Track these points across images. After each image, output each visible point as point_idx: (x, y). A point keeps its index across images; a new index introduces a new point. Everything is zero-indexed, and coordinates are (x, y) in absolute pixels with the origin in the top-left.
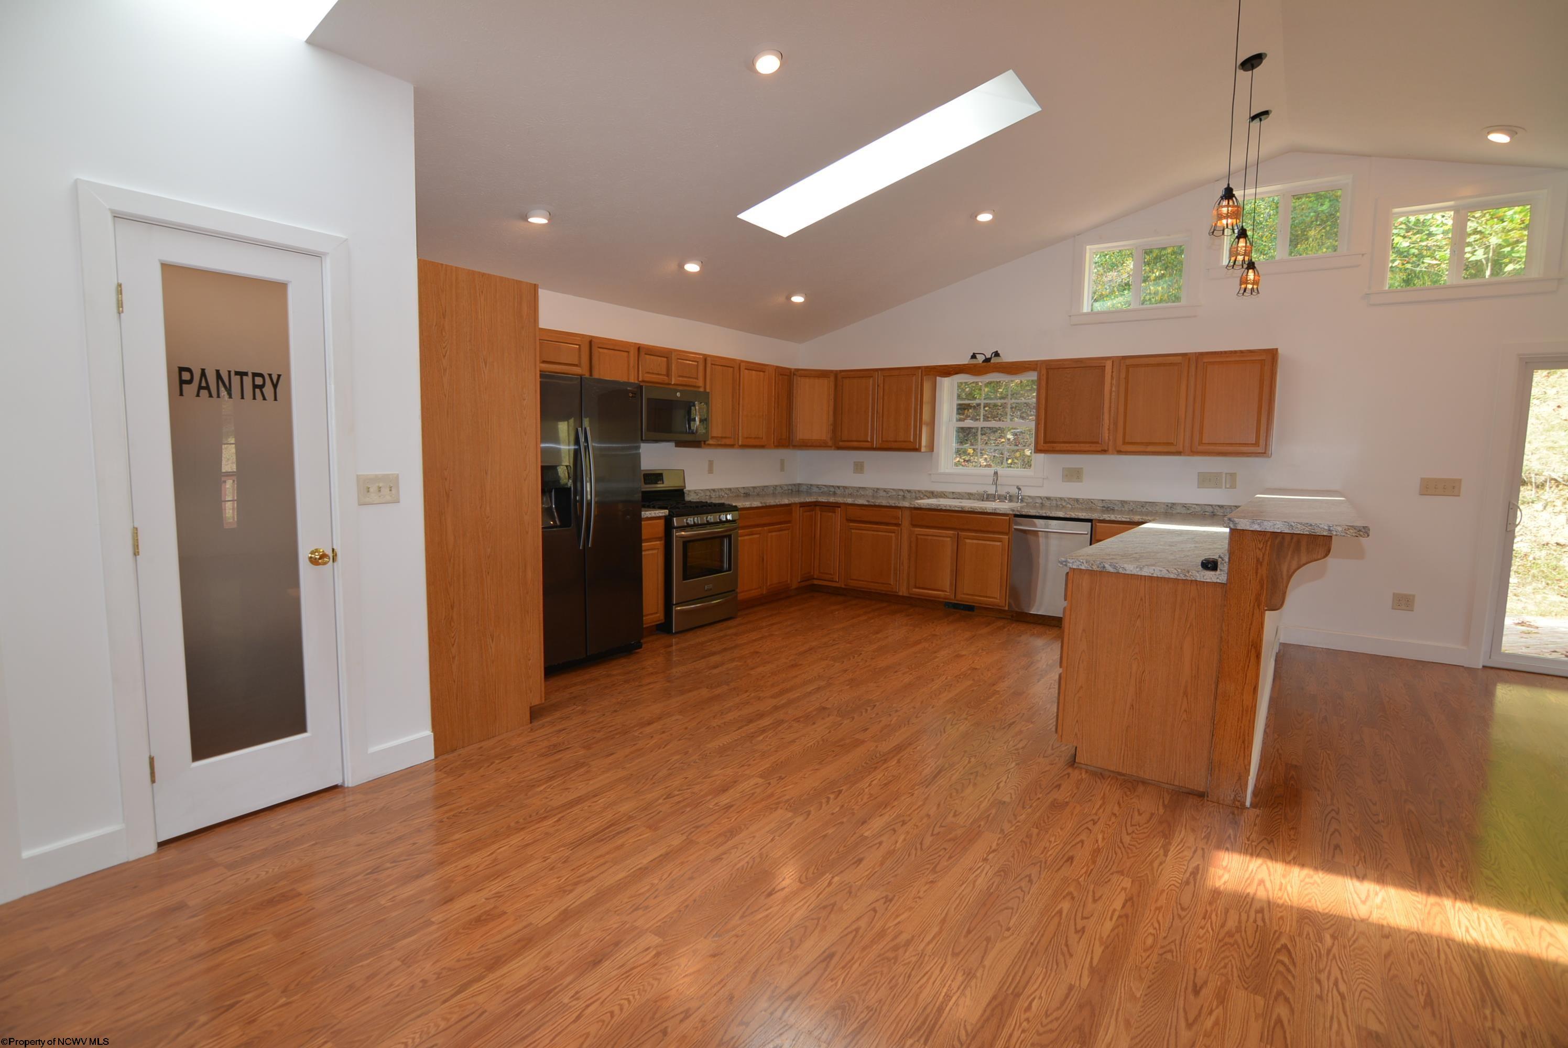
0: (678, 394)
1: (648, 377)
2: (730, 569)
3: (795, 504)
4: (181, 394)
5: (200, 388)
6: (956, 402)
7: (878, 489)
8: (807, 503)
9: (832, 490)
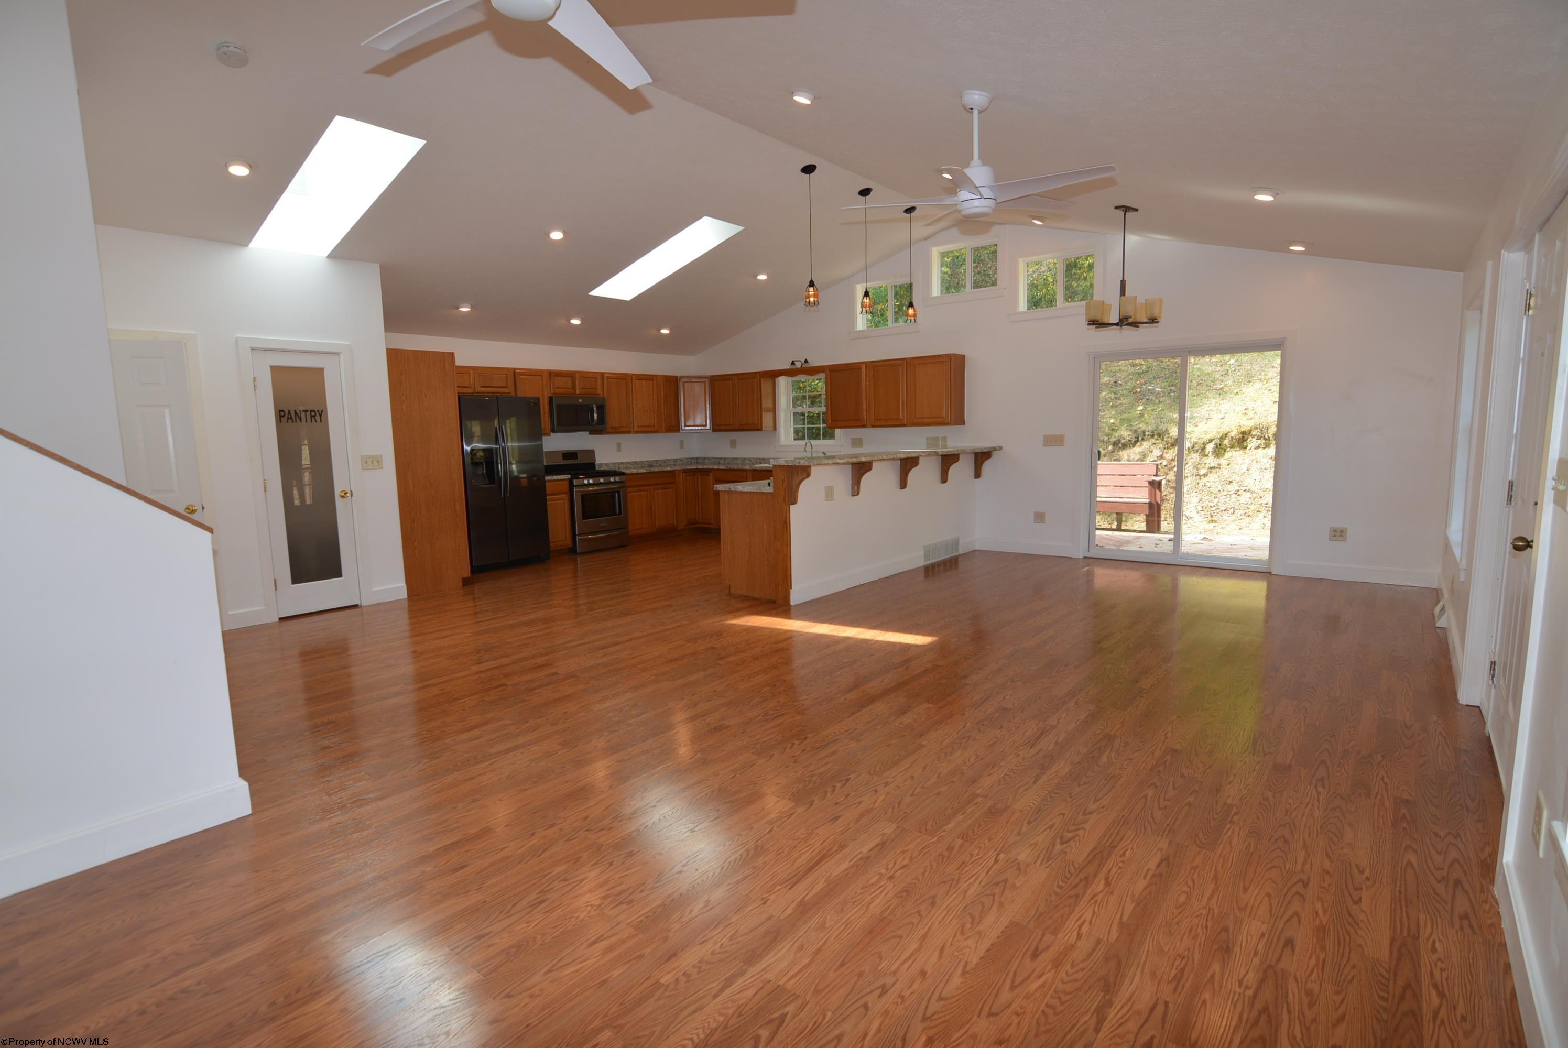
0: (580, 400)
1: (557, 391)
2: (620, 513)
3: (677, 470)
4: (281, 422)
5: (288, 418)
6: (792, 394)
7: (745, 459)
8: (687, 469)
9: (717, 461)
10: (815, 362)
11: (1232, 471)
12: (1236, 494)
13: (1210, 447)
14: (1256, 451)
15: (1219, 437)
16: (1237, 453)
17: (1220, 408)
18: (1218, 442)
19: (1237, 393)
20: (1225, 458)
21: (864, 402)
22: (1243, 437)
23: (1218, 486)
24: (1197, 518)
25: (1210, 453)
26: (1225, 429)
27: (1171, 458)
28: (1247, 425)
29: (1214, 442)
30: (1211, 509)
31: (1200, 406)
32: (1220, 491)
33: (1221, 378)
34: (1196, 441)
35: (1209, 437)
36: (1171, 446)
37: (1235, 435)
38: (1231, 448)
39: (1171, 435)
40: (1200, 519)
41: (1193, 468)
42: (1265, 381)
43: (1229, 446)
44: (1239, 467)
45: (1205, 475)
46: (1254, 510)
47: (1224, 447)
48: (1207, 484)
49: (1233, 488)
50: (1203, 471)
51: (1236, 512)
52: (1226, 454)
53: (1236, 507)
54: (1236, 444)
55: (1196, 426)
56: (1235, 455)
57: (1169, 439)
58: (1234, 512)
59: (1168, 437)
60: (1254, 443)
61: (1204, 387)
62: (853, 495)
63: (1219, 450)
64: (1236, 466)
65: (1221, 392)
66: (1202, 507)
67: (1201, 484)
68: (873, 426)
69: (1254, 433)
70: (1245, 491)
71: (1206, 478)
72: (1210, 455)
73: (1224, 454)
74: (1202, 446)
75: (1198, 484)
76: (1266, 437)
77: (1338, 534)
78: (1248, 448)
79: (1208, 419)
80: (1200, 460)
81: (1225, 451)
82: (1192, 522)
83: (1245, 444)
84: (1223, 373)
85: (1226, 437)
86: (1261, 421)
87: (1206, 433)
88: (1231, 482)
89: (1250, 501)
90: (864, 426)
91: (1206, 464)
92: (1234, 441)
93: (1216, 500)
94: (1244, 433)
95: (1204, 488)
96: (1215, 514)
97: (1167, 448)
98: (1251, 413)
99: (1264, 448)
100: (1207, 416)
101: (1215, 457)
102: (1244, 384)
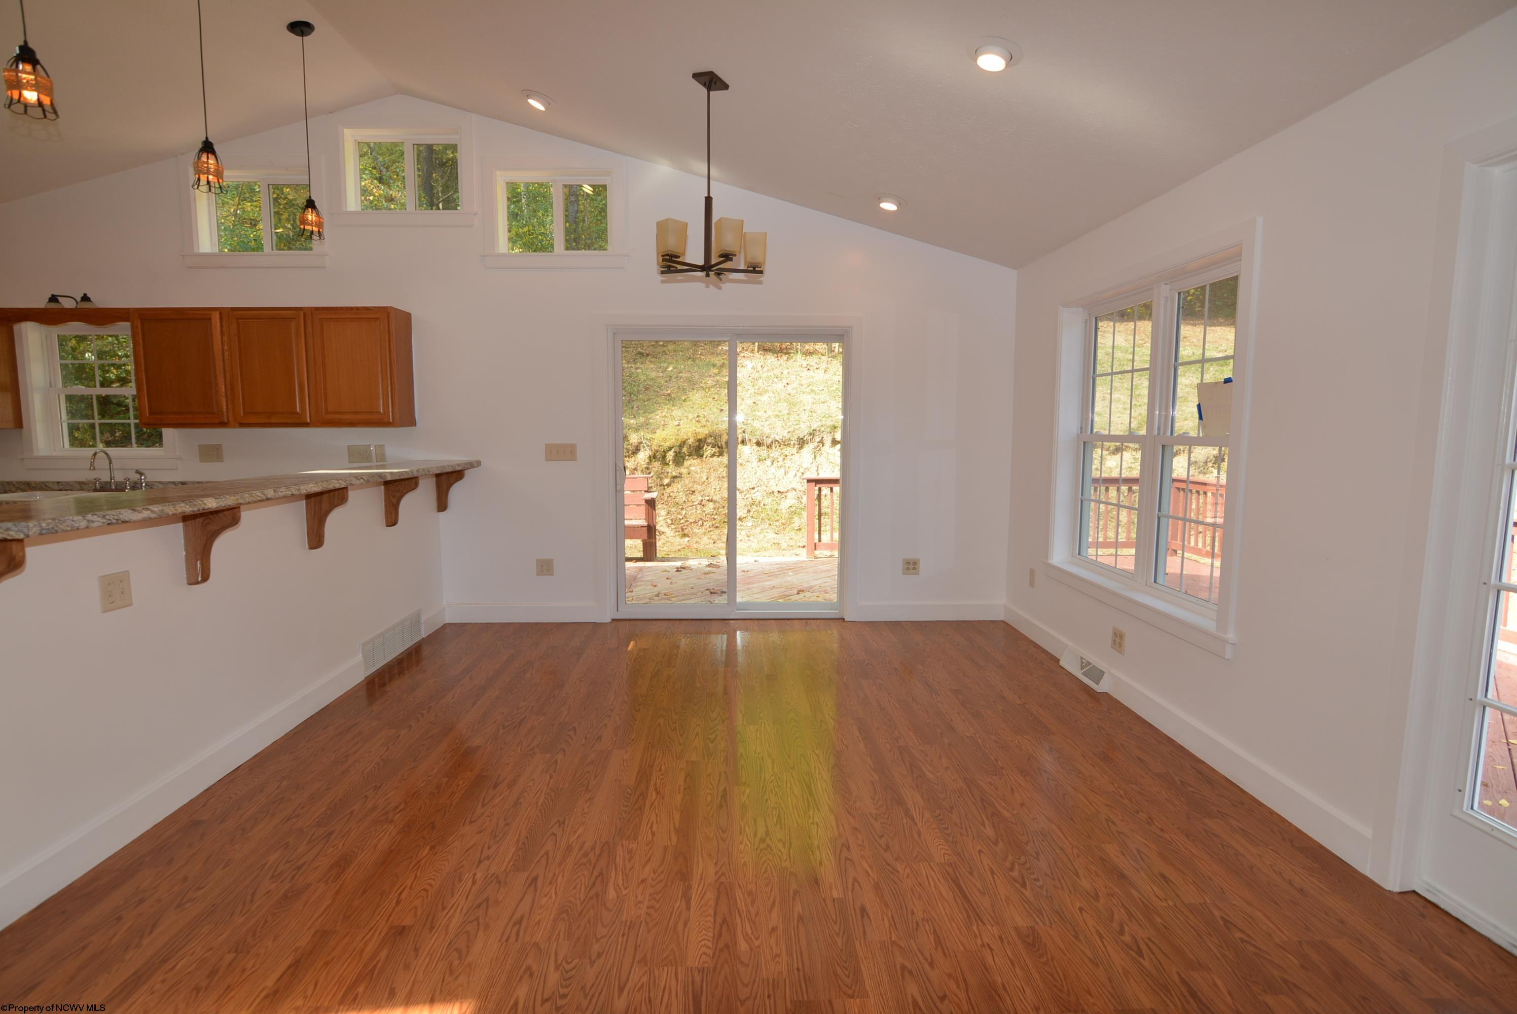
10: (103, 300)
11: (693, 480)
12: (701, 504)
13: (670, 455)
14: (712, 459)
15: (678, 444)
16: (695, 461)
17: (673, 414)
18: (678, 450)
19: (685, 399)
20: (685, 466)
21: (221, 381)
22: (699, 445)
23: (682, 497)
24: (669, 532)
25: (671, 462)
26: (683, 436)
27: (633, 467)
28: (703, 432)
29: (673, 450)
30: (681, 522)
31: (654, 412)
32: (685, 501)
33: (666, 384)
34: (656, 448)
35: (668, 444)
36: (632, 454)
37: (693, 443)
38: (689, 456)
39: (630, 441)
40: (672, 534)
41: (657, 478)
42: (707, 390)
43: (687, 454)
44: (699, 475)
45: (668, 485)
46: (720, 521)
47: (682, 455)
48: (672, 494)
49: (697, 498)
50: (666, 481)
51: (705, 524)
52: (685, 463)
53: (704, 518)
54: (694, 452)
55: (655, 432)
56: (692, 463)
57: (629, 446)
58: (703, 524)
59: (629, 445)
60: (709, 451)
61: (652, 392)
62: (192, 582)
63: (679, 459)
64: (696, 475)
65: (669, 398)
66: (672, 520)
67: (666, 495)
68: (242, 425)
69: (709, 441)
70: (708, 500)
71: (670, 488)
72: (671, 463)
73: (683, 462)
74: (663, 454)
75: (663, 494)
76: (720, 445)
77: (911, 566)
78: (704, 456)
79: (664, 425)
80: (662, 469)
81: (684, 459)
82: (664, 537)
83: (702, 453)
84: (668, 379)
85: (684, 444)
86: (714, 428)
87: (665, 440)
88: (693, 492)
89: (715, 512)
90: (223, 424)
91: (668, 473)
92: (692, 448)
93: (684, 512)
94: (700, 441)
95: (670, 498)
96: (685, 527)
97: (629, 457)
98: (703, 421)
99: (718, 456)
100: (663, 422)
101: (675, 466)
102: (689, 391)
